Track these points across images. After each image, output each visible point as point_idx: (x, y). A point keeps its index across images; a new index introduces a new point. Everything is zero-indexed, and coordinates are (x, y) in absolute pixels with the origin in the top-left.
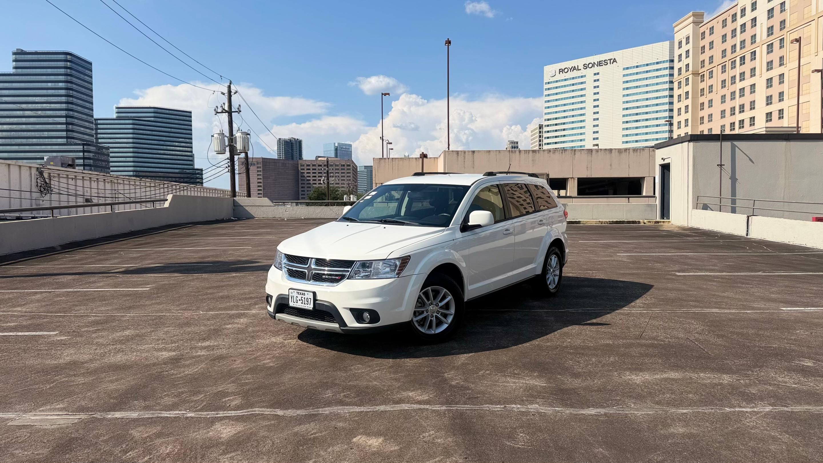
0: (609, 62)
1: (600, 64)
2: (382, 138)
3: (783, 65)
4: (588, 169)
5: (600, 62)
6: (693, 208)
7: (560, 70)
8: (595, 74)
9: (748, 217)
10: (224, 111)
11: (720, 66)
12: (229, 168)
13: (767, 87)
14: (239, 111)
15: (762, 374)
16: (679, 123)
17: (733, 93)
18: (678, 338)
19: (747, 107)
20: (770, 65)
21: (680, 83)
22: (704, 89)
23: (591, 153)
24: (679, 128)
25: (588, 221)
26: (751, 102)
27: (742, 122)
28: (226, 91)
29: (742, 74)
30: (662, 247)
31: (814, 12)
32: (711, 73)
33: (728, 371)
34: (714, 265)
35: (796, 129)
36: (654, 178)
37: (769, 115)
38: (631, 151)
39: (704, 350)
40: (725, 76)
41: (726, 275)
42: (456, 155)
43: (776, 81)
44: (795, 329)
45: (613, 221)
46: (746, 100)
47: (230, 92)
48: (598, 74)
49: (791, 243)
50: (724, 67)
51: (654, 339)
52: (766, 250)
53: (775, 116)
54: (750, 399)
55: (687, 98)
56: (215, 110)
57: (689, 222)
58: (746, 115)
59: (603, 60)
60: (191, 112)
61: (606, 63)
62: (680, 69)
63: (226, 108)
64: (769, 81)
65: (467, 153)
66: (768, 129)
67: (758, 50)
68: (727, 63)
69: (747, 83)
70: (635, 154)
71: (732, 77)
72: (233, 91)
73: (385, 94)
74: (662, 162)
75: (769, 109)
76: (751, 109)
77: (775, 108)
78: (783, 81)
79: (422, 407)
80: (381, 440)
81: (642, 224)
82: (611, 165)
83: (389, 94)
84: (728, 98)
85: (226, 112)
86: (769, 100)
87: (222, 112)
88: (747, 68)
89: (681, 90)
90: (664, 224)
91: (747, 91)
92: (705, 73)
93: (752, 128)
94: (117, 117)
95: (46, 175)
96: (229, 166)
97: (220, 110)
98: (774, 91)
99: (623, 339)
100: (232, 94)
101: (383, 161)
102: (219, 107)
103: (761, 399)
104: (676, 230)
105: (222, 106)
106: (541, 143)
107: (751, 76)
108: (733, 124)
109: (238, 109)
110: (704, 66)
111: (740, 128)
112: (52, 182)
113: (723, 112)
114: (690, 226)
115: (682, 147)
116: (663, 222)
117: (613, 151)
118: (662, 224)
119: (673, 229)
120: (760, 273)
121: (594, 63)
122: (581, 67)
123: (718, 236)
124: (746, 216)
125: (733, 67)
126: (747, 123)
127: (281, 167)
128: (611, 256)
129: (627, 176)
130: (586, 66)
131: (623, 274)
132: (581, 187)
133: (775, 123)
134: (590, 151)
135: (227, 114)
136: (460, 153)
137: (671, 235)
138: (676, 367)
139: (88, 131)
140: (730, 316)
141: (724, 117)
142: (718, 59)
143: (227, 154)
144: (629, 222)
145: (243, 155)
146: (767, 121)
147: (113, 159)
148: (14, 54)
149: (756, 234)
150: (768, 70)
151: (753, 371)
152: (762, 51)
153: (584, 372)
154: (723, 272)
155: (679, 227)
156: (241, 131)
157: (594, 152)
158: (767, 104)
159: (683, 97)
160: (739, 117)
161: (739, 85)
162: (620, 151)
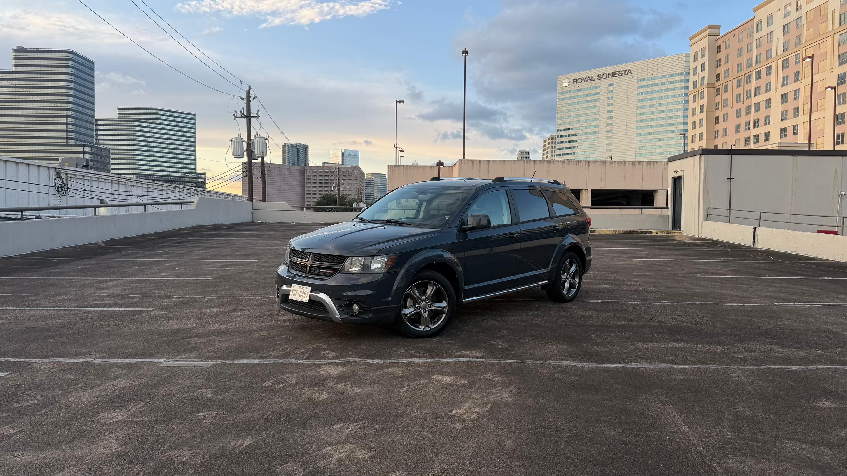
0: (623, 73)
1: (614, 75)
2: (395, 146)
3: (799, 80)
4: (602, 180)
5: (614, 72)
6: (704, 220)
7: (573, 80)
8: (609, 85)
9: (755, 228)
10: (243, 116)
11: (735, 81)
12: (247, 173)
13: (782, 103)
14: (258, 116)
15: (749, 346)
16: (693, 136)
17: (748, 108)
18: (682, 322)
19: (762, 122)
20: (785, 81)
21: (695, 96)
22: (719, 102)
23: (605, 165)
24: (693, 141)
25: (602, 231)
26: (766, 117)
27: (756, 137)
28: (245, 96)
29: (757, 89)
30: (673, 254)
31: (830, 29)
32: (726, 87)
33: (722, 343)
34: (720, 270)
35: (807, 145)
36: (667, 190)
37: (783, 131)
38: (645, 163)
39: (704, 330)
40: (740, 90)
41: (730, 278)
42: (472, 164)
43: (791, 96)
44: (783, 318)
45: (626, 231)
46: (761, 115)
47: (249, 97)
48: (613, 85)
49: (794, 253)
50: (739, 81)
51: (662, 322)
52: (770, 258)
53: (790, 131)
54: (737, 361)
55: (702, 111)
56: (234, 115)
57: (700, 232)
58: (761, 130)
59: (618, 71)
60: (194, 115)
61: (620, 73)
62: (695, 83)
63: (245, 113)
64: (784, 97)
65: (482, 163)
66: (782, 145)
67: (774, 65)
68: (743, 77)
69: (761, 98)
70: (649, 167)
71: (747, 92)
72: (252, 96)
73: (400, 102)
74: (675, 175)
75: (784, 124)
76: (766, 124)
77: (789, 123)
78: (799, 97)
79: (479, 360)
80: (453, 378)
81: (654, 234)
82: (624, 177)
83: (403, 102)
84: (743, 112)
85: (245, 116)
86: (784, 117)
87: (242, 117)
88: (762, 83)
89: (696, 103)
90: (676, 234)
91: (762, 106)
92: (721, 87)
93: (767, 143)
94: (119, 118)
95: (63, 176)
96: (246, 171)
97: (239, 115)
98: (790, 106)
99: (636, 321)
100: (251, 99)
101: (397, 168)
102: (238, 112)
103: (745, 361)
104: (687, 240)
105: (241, 111)
106: (553, 154)
107: (766, 91)
108: (747, 140)
109: (257, 114)
110: (719, 80)
111: (754, 143)
112: (69, 183)
113: (738, 127)
114: (700, 237)
115: (694, 160)
116: (675, 232)
117: (627, 163)
118: (674, 234)
119: (683, 239)
120: (761, 277)
121: (609, 74)
122: (595, 77)
123: (726, 246)
124: (753, 227)
125: (749, 81)
126: (762, 138)
127: (286, 173)
128: (626, 261)
129: (640, 188)
130: (600, 77)
131: (637, 275)
132: (594, 199)
133: (790, 138)
134: (605, 162)
135: (246, 118)
136: (475, 162)
137: (682, 244)
138: (680, 341)
139: (89, 132)
140: (729, 308)
141: (739, 131)
142: (733, 73)
143: (245, 159)
144: (641, 232)
145: (259, 160)
146: (781, 137)
147: (114, 161)
148: (15, 51)
149: (761, 245)
150: (783, 85)
151: (742, 344)
152: (777, 67)
153: (604, 342)
154: (727, 275)
155: (689, 237)
156: (260, 136)
157: (608, 164)
158: (782, 120)
159: (698, 110)
160: (753, 132)
161: (754, 100)
162: (633, 163)
